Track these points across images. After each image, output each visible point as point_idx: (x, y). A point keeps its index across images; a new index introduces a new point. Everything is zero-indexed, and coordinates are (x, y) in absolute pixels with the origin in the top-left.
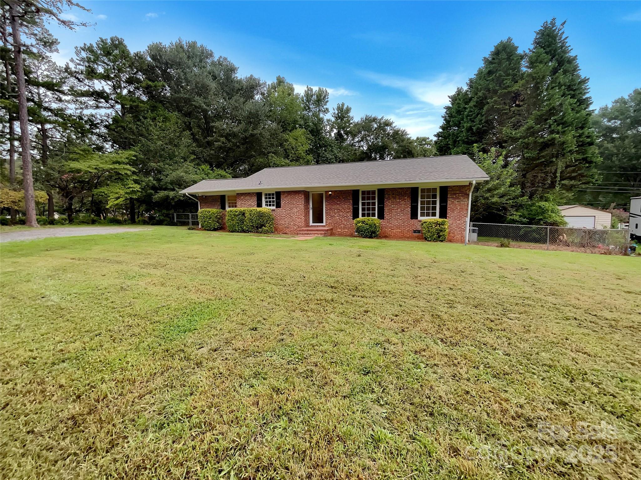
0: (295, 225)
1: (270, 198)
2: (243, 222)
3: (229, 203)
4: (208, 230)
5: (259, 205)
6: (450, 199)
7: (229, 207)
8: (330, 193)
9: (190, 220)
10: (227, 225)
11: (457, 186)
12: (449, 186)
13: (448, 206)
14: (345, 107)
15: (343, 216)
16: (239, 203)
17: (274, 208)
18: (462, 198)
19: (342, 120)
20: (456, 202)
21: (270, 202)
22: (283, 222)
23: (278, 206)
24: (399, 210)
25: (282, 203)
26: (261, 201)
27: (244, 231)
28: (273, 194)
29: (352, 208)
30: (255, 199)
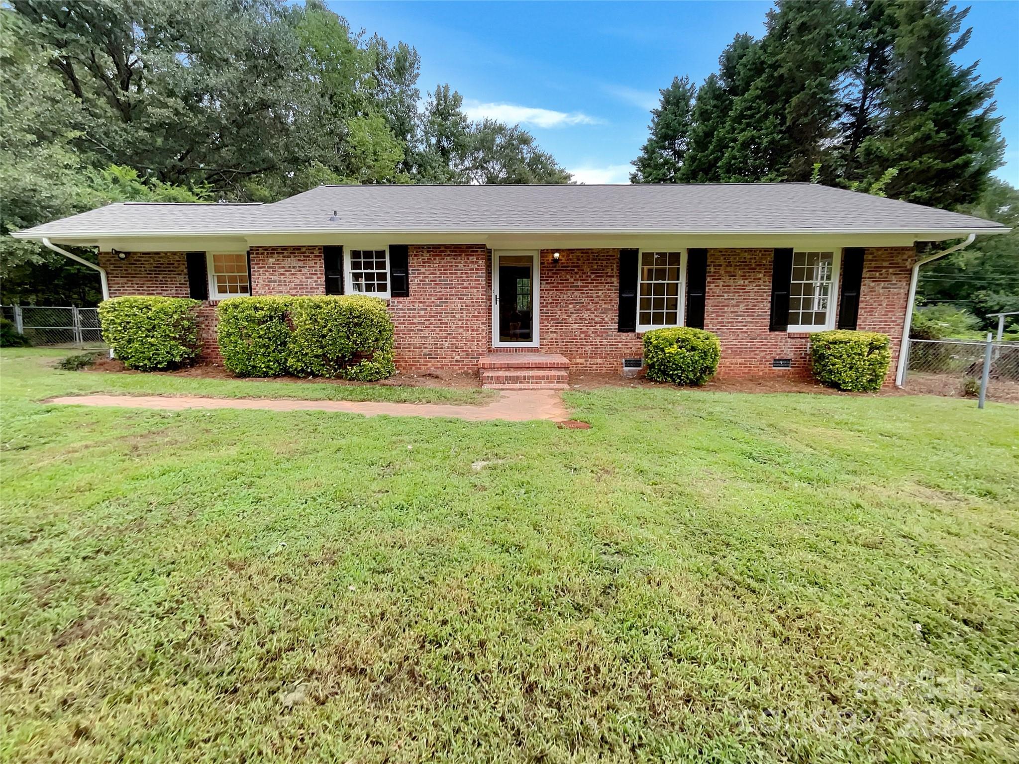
0: (455, 349)
1: (368, 265)
2: (284, 344)
3: (220, 280)
4: (145, 370)
5: (334, 286)
6: (867, 281)
7: (222, 290)
8: (557, 255)
9: (78, 329)
10: (222, 351)
11: (886, 249)
12: (867, 249)
13: (861, 299)
14: (451, 94)
15: (592, 323)
16: (259, 279)
17: (387, 295)
18: (894, 279)
19: (445, 119)
20: (879, 288)
21: (369, 277)
22: (417, 341)
23: (400, 288)
24: (742, 307)
25: (414, 282)
26: (341, 272)
27: (287, 373)
28: (380, 254)
29: (615, 297)
30: (319, 266)
